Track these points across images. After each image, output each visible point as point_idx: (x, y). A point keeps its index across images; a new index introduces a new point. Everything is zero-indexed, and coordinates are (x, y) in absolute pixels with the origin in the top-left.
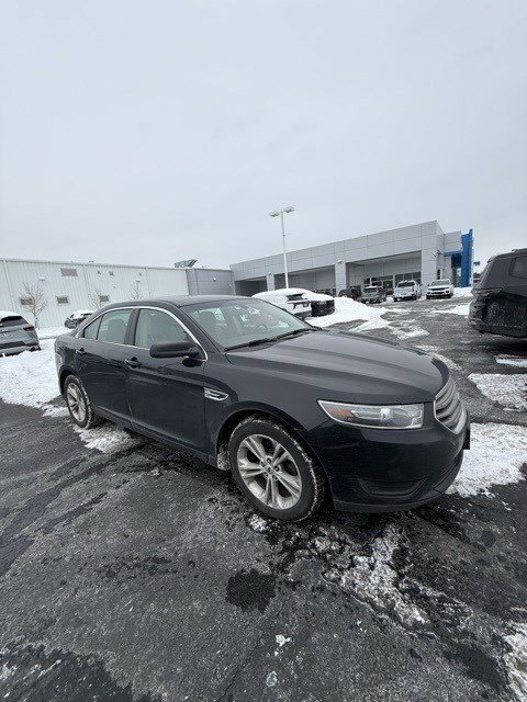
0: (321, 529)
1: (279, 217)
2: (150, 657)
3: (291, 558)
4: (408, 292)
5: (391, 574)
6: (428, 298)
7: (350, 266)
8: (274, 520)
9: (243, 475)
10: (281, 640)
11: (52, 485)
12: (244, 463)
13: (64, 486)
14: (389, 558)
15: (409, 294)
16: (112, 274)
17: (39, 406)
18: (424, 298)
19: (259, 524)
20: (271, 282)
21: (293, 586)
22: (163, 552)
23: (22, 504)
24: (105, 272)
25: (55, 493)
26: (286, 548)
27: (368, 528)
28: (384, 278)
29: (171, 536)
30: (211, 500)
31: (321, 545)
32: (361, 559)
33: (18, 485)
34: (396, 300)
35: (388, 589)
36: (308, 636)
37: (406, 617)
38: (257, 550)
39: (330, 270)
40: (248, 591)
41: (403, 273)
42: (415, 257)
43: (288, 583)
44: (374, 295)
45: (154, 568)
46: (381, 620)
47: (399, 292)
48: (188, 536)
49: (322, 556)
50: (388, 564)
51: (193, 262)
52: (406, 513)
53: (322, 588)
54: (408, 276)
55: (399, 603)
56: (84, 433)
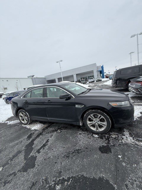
0: (111, 133)
1: (59, 63)
2: (94, 170)
3: (109, 141)
4: (92, 80)
5: (131, 138)
6: (97, 81)
7: (77, 75)
8: (99, 134)
9: (89, 125)
10: (120, 156)
11: (30, 141)
12: (89, 122)
13: (33, 141)
14: (129, 135)
15: (92, 81)
16: (7, 81)
18: (96, 81)
19: (96, 136)
20: (57, 80)
21: (114, 146)
22: (77, 148)
23: (23, 148)
26: (106, 139)
27: (120, 130)
28: (85, 77)
29: (76, 144)
30: (80, 134)
31: (114, 136)
32: (124, 137)
33: (17, 144)
34: (89, 82)
35: (133, 141)
36: (125, 154)
37: (140, 145)
38: (100, 141)
39: (72, 76)
40: (105, 150)
42: (92, 72)
43: (112, 146)
44: (84, 82)
45: (78, 152)
46: (136, 147)
47: (90, 80)
48: (81, 143)
49: (115, 138)
51: (33, 76)
52: (126, 126)
53: (120, 145)
54: (91, 77)
55: (137, 143)
56: (28, 126)
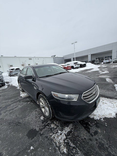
0: (55, 122)
3: (44, 128)
4: (108, 61)
5: (65, 137)
6: (113, 62)
7: (92, 55)
8: (46, 118)
9: (41, 106)
10: (32, 148)
13: (12, 104)
14: (66, 133)
15: (108, 62)
16: (38, 59)
17: (17, 86)
18: (112, 62)
19: (42, 118)
20: (72, 59)
21: (41, 135)
22: (21, 121)
23: (4, 106)
24: (37, 59)
25: (10, 105)
26: (45, 125)
27: (65, 124)
29: (24, 118)
30: (36, 111)
32: (59, 132)
33: (5, 102)
34: (104, 63)
35: (62, 141)
36: (38, 149)
37: (62, 150)
38: (39, 124)
39: (87, 56)
41: (107, 56)
42: (111, 52)
44: (98, 62)
45: (18, 124)
46: (56, 149)
47: (105, 61)
48: (27, 119)
49: (51, 129)
50: (65, 134)
51: (55, 56)
52: (77, 121)
53: (47, 137)
54: (108, 57)
55: (62, 146)
